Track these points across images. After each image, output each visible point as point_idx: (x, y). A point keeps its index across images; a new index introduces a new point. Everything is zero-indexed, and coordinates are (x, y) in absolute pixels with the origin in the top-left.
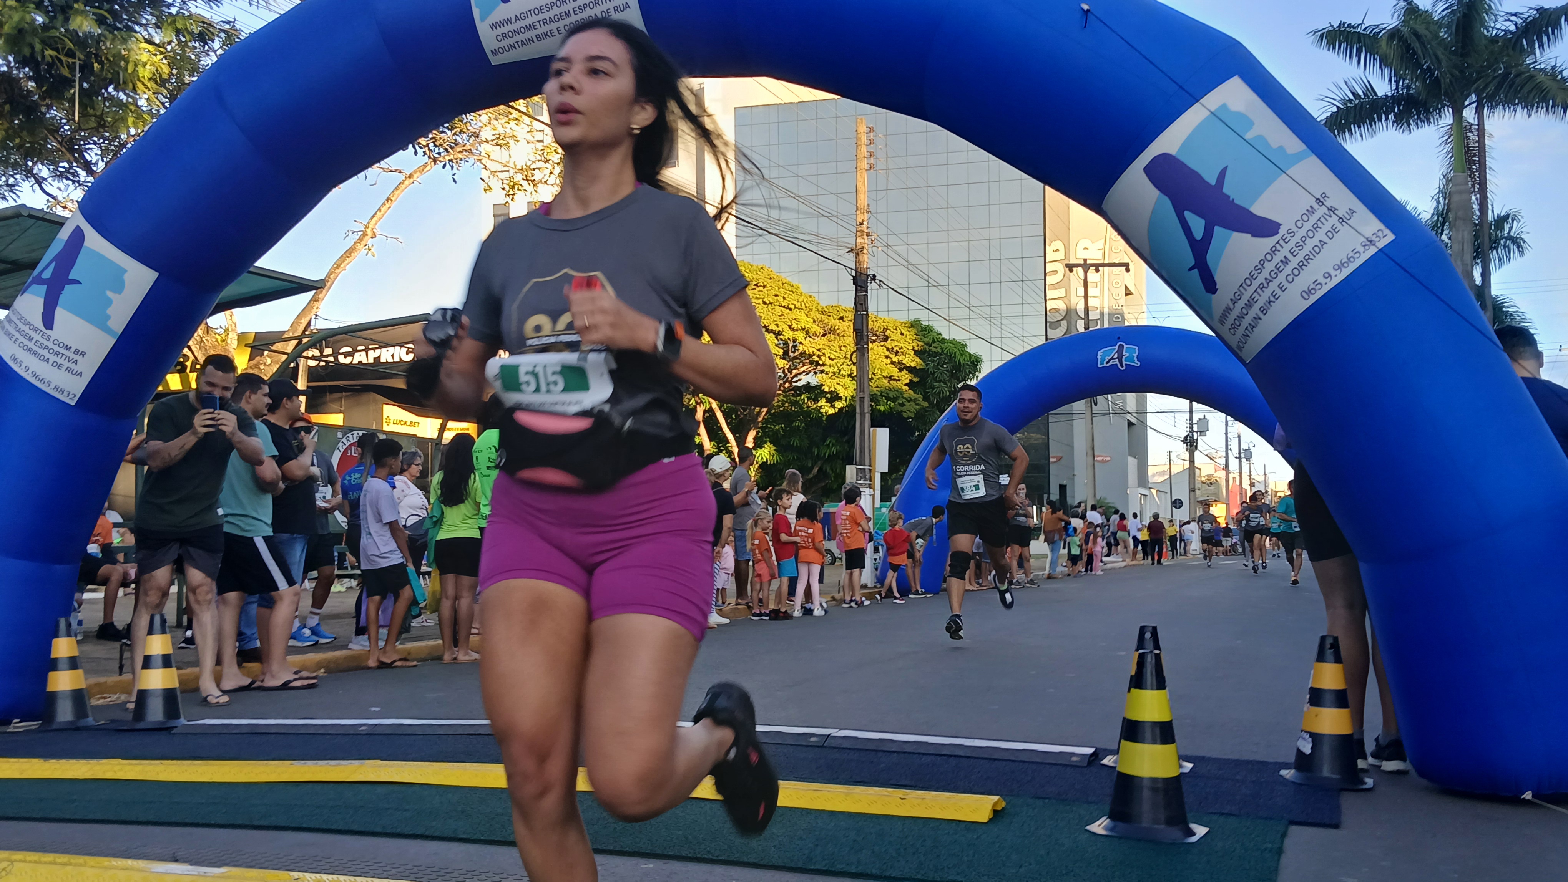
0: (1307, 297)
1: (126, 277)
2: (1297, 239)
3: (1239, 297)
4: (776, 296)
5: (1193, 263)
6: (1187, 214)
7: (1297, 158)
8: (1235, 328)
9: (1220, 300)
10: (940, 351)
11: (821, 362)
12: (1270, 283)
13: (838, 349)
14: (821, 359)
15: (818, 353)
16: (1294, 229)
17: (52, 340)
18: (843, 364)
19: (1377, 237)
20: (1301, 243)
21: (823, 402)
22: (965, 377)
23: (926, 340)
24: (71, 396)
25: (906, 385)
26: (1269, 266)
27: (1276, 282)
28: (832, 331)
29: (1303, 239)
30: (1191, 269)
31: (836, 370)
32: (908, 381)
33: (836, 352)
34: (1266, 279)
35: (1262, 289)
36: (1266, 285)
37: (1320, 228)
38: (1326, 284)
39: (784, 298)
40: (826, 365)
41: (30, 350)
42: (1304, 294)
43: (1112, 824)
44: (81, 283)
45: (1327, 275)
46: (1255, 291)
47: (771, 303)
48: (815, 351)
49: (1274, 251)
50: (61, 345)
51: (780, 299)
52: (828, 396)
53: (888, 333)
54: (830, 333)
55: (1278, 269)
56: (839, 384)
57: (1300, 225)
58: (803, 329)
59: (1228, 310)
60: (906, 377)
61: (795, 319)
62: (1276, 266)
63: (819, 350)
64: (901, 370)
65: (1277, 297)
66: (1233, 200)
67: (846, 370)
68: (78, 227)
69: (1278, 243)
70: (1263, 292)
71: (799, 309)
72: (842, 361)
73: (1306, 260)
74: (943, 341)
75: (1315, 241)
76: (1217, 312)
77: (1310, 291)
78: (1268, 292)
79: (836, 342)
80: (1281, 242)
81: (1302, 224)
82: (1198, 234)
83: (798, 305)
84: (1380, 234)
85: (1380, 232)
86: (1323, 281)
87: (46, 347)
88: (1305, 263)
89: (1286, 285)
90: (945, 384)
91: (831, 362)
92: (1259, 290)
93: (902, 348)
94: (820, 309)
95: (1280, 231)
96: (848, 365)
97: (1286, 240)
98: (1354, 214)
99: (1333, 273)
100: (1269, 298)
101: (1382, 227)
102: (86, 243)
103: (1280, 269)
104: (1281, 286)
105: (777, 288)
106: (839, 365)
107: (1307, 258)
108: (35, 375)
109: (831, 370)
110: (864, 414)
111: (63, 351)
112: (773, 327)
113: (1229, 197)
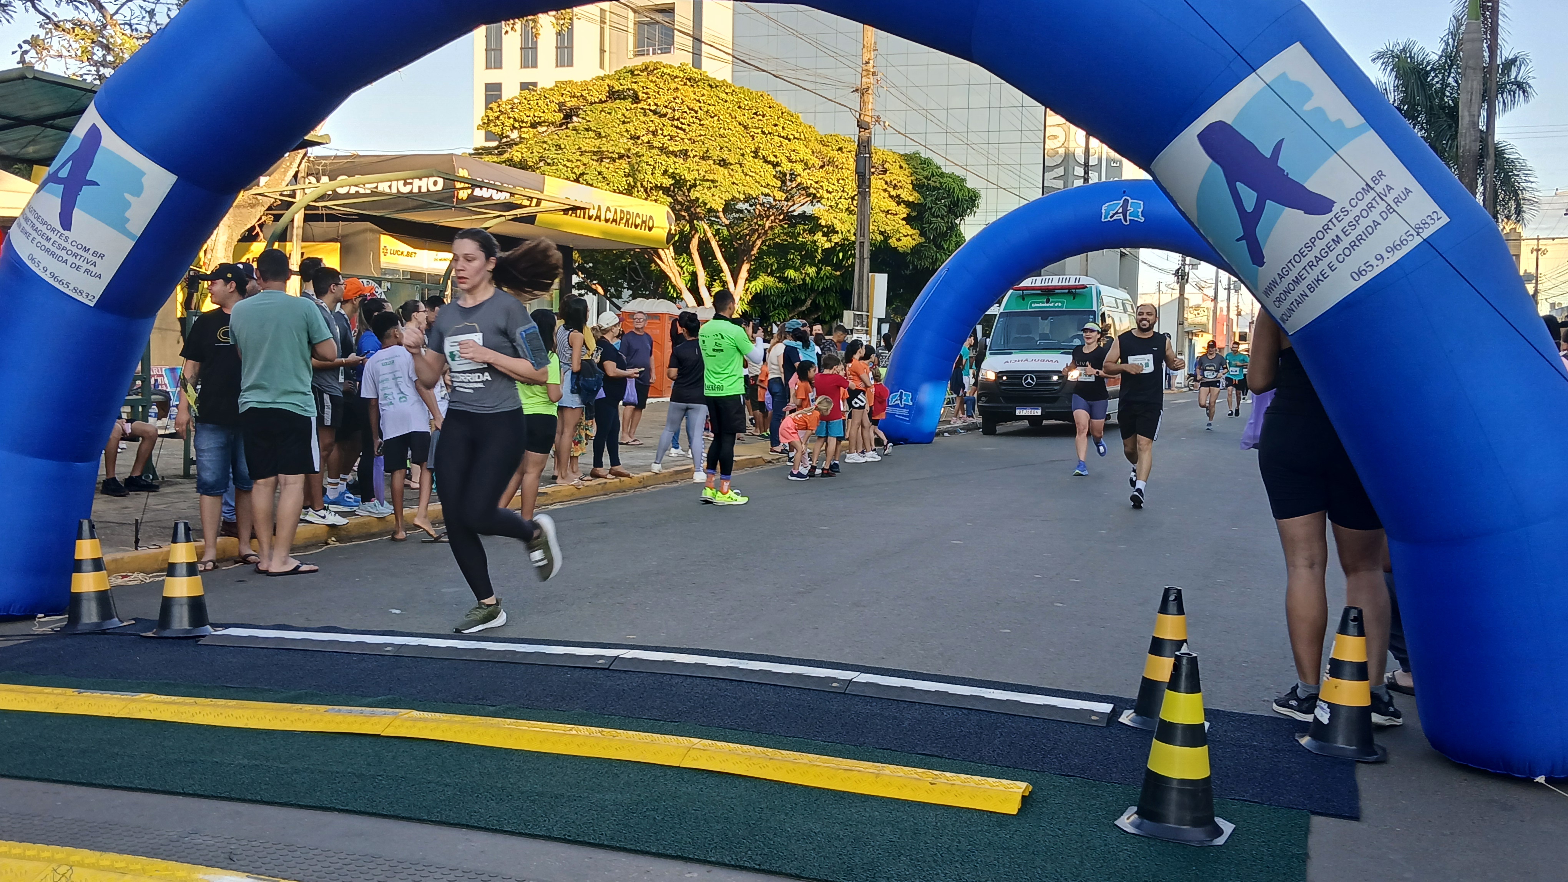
0: (1357, 278)
1: (144, 180)
2: (1350, 218)
3: (1286, 273)
4: (776, 125)
5: (1242, 234)
6: (1239, 185)
7: (1356, 132)
8: (1279, 301)
9: (1267, 273)
10: (939, 185)
11: (818, 195)
12: (1320, 262)
13: (836, 183)
14: (818, 192)
15: (816, 185)
16: (1349, 208)
17: (70, 241)
18: (840, 198)
19: (1432, 219)
20: (1354, 223)
21: (819, 236)
22: (963, 212)
23: (925, 173)
24: (90, 297)
25: (903, 219)
26: (1320, 244)
27: (1326, 261)
28: (831, 162)
29: (1357, 219)
30: (1238, 240)
31: (833, 203)
32: (905, 215)
33: (834, 184)
34: (1316, 257)
35: (1310, 267)
36: (1315, 263)
37: (1375, 207)
38: (1377, 266)
39: (783, 128)
40: (823, 198)
41: (47, 250)
42: (1354, 275)
43: (1139, 821)
44: (97, 184)
45: (1379, 257)
46: (1304, 268)
47: (770, 133)
48: (813, 183)
49: (1326, 229)
50: (80, 247)
51: (780, 128)
52: (825, 229)
53: (887, 165)
54: (828, 165)
55: (1329, 248)
56: (836, 218)
57: (1354, 204)
58: (802, 161)
59: (1274, 283)
60: (903, 211)
61: (794, 151)
62: (1327, 246)
63: (816, 183)
64: (898, 204)
65: (1325, 276)
66: (1287, 173)
67: (844, 204)
68: (94, 124)
69: (1330, 221)
70: (1312, 270)
71: (798, 139)
72: (840, 194)
73: (1359, 241)
74: (942, 175)
75: (1368, 222)
76: (1263, 284)
77: (1360, 273)
78: (1317, 270)
79: (835, 174)
80: (1334, 220)
81: (1357, 203)
82: (1249, 206)
83: (797, 135)
84: (1435, 216)
85: (1435, 214)
86: (1374, 262)
87: (64, 248)
88: (1357, 243)
89: (1337, 264)
90: (943, 219)
91: (829, 195)
92: (1308, 268)
93: (900, 181)
94: (819, 139)
95: (1333, 209)
96: (845, 199)
97: (1339, 219)
98: (1410, 194)
99: (1385, 255)
100: (1318, 276)
101: (1438, 209)
102: (102, 144)
103: (1331, 248)
104: (1330, 265)
105: (776, 117)
106: (837, 199)
107: (1360, 238)
108: (53, 276)
109: (829, 204)
110: (864, 259)
111: (80, 252)
112: (773, 159)
113: (1284, 171)
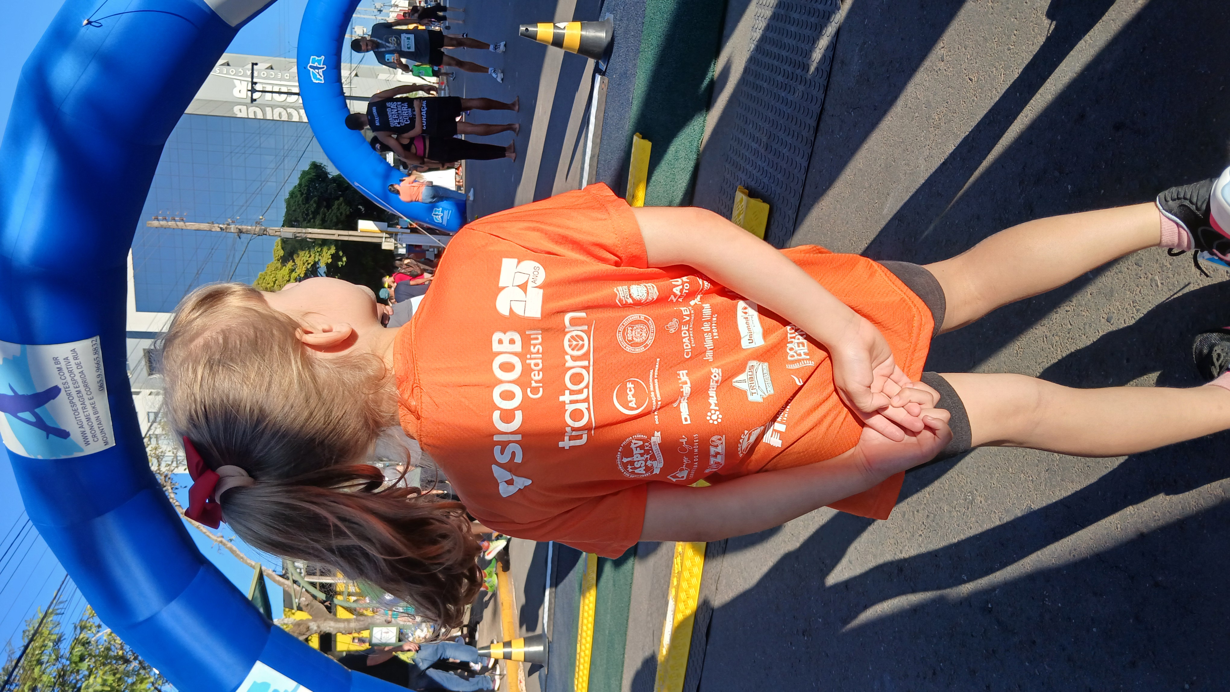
22: (324, 174)
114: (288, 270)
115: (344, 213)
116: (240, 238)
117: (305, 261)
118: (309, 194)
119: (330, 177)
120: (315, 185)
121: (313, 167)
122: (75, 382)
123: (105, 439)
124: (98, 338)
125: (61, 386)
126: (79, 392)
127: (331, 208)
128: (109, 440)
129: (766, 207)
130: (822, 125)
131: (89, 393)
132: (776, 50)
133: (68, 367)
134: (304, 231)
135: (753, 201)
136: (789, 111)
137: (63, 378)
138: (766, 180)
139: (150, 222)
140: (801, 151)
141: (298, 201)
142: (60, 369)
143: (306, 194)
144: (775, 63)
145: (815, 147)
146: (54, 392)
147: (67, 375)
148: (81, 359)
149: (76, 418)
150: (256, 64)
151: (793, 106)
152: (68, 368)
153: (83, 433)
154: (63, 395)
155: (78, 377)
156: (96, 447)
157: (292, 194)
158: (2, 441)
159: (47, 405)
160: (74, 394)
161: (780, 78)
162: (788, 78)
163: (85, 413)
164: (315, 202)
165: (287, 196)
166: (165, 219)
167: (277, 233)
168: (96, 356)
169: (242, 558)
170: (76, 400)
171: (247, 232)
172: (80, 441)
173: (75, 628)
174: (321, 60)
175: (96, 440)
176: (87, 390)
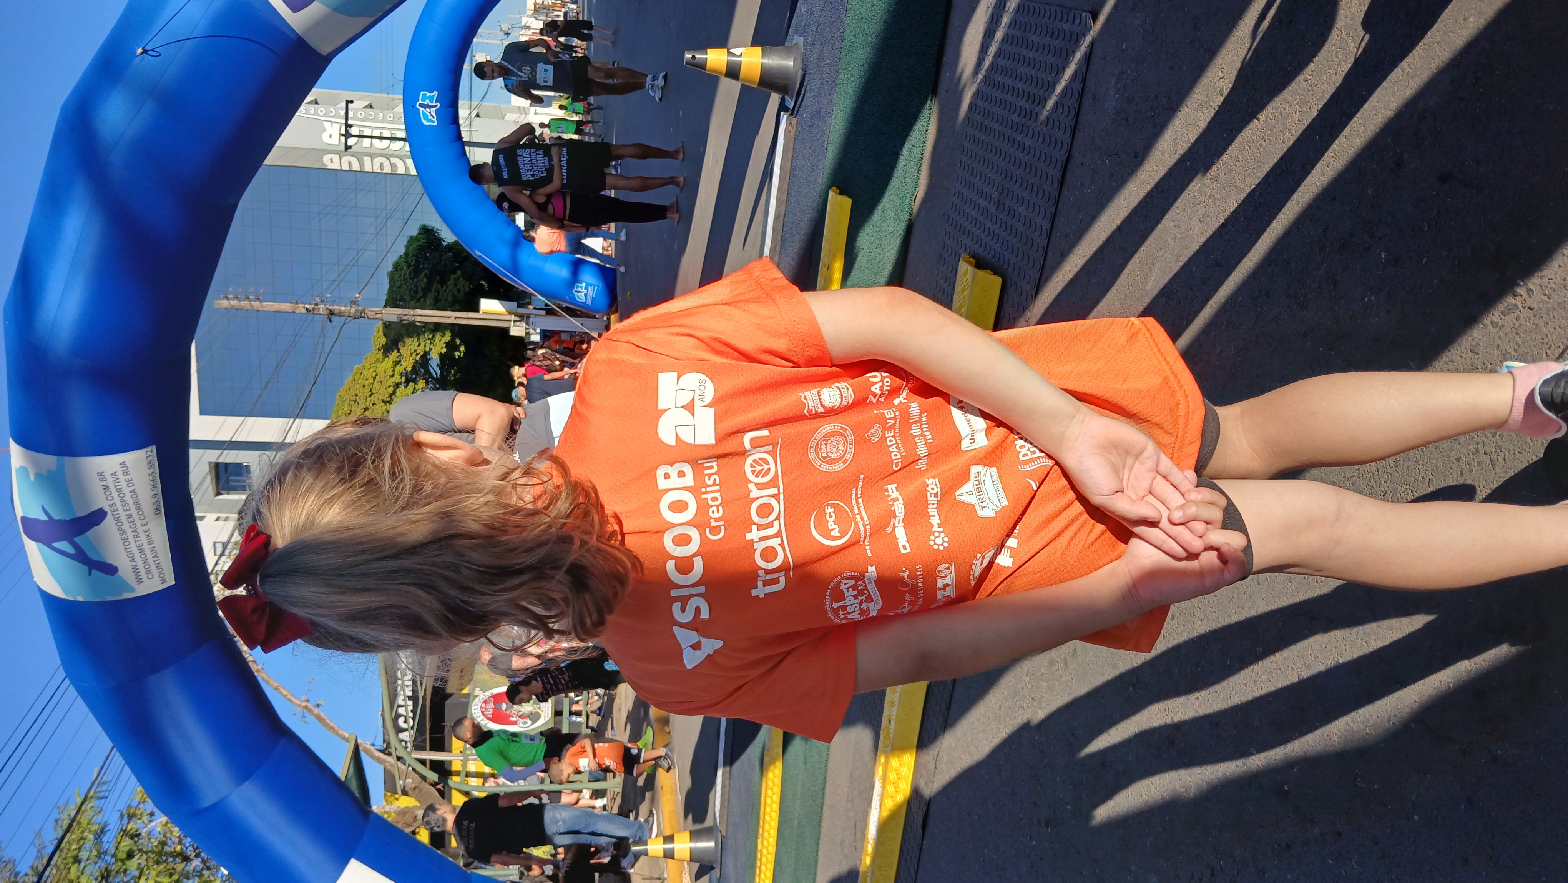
10: (415, 257)
21: (455, 355)
22: (437, 240)
52: (450, 350)
114: (391, 363)
115: (462, 290)
116: (331, 321)
117: (413, 350)
118: (418, 266)
119: (445, 244)
120: (425, 254)
121: (422, 232)
122: (124, 503)
123: (161, 576)
124: (154, 448)
125: (107, 509)
126: (129, 516)
127: (446, 284)
128: (167, 577)
129: (998, 280)
130: (1068, 176)
131: (142, 518)
132: (1009, 82)
133: (117, 484)
134: (412, 313)
135: (981, 273)
136: (1027, 159)
137: (110, 498)
138: (997, 247)
139: (217, 302)
140: (1042, 210)
141: (404, 275)
142: (106, 487)
143: (414, 265)
144: (1009, 97)
145: (1060, 205)
146: (98, 516)
147: (115, 494)
148: (133, 475)
149: (126, 549)
150: (352, 102)
151: (1032, 153)
152: (116, 486)
153: (135, 568)
154: (109, 520)
155: (128, 498)
156: (151, 585)
157: (396, 266)
158: (33, 578)
159: (89, 533)
160: (124, 519)
161: (1015, 117)
162: (1025, 117)
163: (138, 543)
164: (425, 275)
165: (390, 268)
166: (236, 298)
167: (378, 316)
168: (152, 470)
169: (332, 728)
170: (126, 527)
171: (340, 314)
172: (131, 579)
173: (122, 816)
174: (434, 96)
175: (150, 576)
176: (140, 513)
